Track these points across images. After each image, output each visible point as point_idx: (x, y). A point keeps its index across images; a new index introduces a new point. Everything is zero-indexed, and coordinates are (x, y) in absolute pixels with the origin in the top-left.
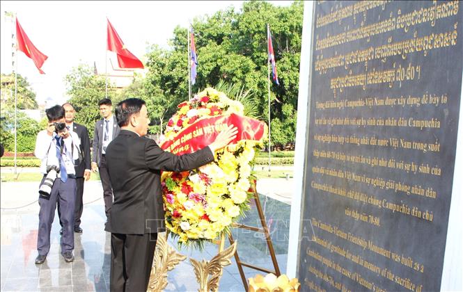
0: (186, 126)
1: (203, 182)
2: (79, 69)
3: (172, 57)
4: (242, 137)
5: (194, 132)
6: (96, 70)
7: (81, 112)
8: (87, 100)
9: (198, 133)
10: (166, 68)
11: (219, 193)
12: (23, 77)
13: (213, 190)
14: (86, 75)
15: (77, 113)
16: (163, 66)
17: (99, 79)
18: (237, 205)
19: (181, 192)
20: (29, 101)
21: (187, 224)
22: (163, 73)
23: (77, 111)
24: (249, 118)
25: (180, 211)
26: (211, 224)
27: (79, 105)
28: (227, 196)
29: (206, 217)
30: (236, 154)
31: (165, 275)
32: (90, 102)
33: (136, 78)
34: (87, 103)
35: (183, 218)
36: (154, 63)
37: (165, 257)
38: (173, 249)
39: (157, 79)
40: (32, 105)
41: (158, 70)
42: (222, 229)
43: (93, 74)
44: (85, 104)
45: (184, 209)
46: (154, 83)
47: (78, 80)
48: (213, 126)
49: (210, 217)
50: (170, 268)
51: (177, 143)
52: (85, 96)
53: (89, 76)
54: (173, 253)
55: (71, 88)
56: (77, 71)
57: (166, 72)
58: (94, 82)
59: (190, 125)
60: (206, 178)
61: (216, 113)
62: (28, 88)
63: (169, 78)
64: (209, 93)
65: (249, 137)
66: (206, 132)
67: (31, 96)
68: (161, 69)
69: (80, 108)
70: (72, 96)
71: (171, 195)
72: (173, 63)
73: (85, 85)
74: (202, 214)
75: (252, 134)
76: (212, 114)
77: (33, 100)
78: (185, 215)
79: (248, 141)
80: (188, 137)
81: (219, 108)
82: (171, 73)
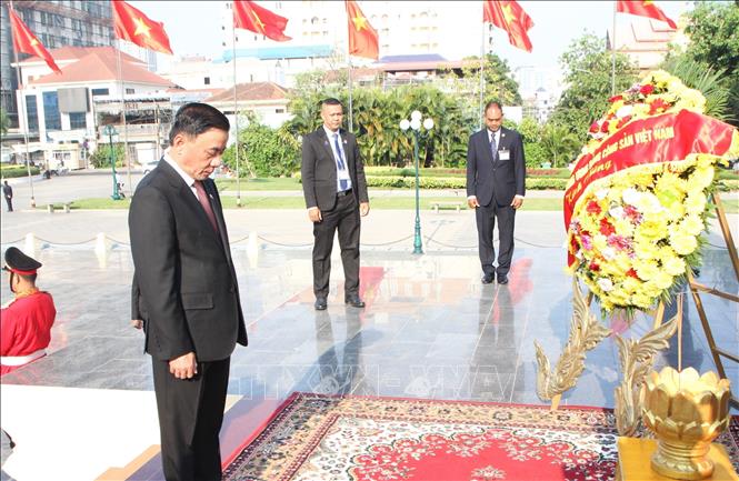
0: (613, 130)
1: (629, 219)
2: (583, 43)
3: (729, 16)
4: (694, 149)
5: (621, 141)
6: (608, 43)
7: (584, 110)
8: (592, 90)
9: (627, 142)
10: (718, 34)
11: (653, 236)
12: (502, 61)
13: (644, 231)
14: (592, 52)
15: (576, 111)
16: (714, 31)
17: (612, 57)
18: (680, 256)
19: (600, 233)
20: (508, 95)
21: (609, 282)
22: (712, 42)
23: (577, 107)
24: (710, 119)
25: (598, 262)
26: (641, 285)
27: (580, 98)
28: (665, 242)
29: (633, 273)
30: (685, 175)
31: (581, 355)
32: (597, 92)
33: (671, 51)
34: (593, 94)
35: (603, 273)
36: (699, 27)
37: (584, 330)
38: (594, 319)
39: (703, 51)
40: (511, 100)
41: (706, 38)
42: (659, 293)
43: (603, 49)
44: (590, 96)
45: (604, 260)
46: (698, 58)
47: (580, 59)
48: (650, 132)
49: (638, 274)
50: (589, 346)
51: (597, 158)
52: (589, 85)
53: (598, 53)
54: (594, 324)
55: (570, 72)
56: (579, 46)
57: (718, 41)
58: (604, 62)
59: (617, 130)
60: (633, 213)
61: (660, 110)
62: (508, 75)
63: (724, 50)
64: (656, 79)
65: (703, 149)
66: (638, 142)
67: (512, 87)
68: (710, 36)
69: (582, 103)
70: (571, 84)
71: (587, 237)
72: (730, 25)
73: (591, 67)
74: (628, 269)
75: (711, 144)
76: (653, 111)
77: (514, 92)
78: (605, 269)
79: (702, 155)
80: (612, 149)
81: (665, 103)
82: (728, 41)
